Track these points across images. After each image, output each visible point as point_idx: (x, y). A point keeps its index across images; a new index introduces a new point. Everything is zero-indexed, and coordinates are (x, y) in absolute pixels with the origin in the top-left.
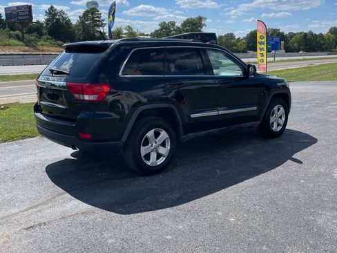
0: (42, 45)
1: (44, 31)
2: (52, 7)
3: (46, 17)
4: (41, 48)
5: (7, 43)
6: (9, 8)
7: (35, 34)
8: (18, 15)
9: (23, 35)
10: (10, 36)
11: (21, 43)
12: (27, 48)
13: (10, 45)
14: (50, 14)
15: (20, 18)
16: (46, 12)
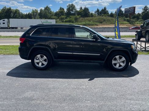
0: (138, 23)
1: (140, 17)
2: (146, 6)
3: (143, 11)
4: (136, 25)
5: (122, 23)
6: (126, 8)
7: (136, 19)
8: (129, 11)
9: (130, 19)
10: (125, 20)
11: (128, 23)
12: (130, 25)
13: (123, 24)
14: (144, 9)
15: (130, 12)
16: (143, 9)
